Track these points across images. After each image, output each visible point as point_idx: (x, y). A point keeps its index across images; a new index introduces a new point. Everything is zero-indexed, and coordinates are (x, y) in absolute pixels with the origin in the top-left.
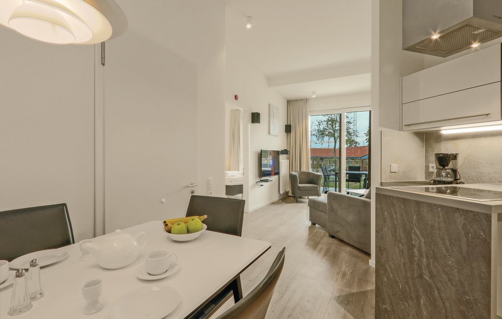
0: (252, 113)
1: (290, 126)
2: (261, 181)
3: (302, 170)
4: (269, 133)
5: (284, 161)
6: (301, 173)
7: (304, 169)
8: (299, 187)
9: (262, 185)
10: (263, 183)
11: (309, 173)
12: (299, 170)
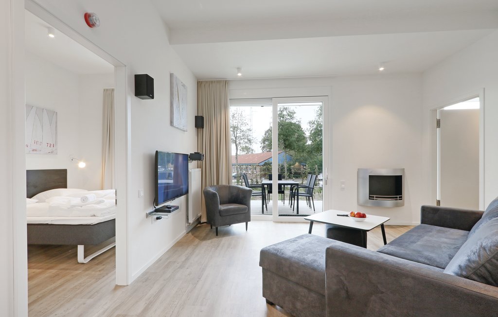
0: (135, 75)
1: (202, 118)
2: (157, 211)
3: (220, 184)
4: (172, 123)
5: (194, 171)
6: (220, 188)
7: (223, 182)
8: (220, 212)
9: (158, 218)
10: (159, 214)
11: (230, 188)
12: (215, 184)
